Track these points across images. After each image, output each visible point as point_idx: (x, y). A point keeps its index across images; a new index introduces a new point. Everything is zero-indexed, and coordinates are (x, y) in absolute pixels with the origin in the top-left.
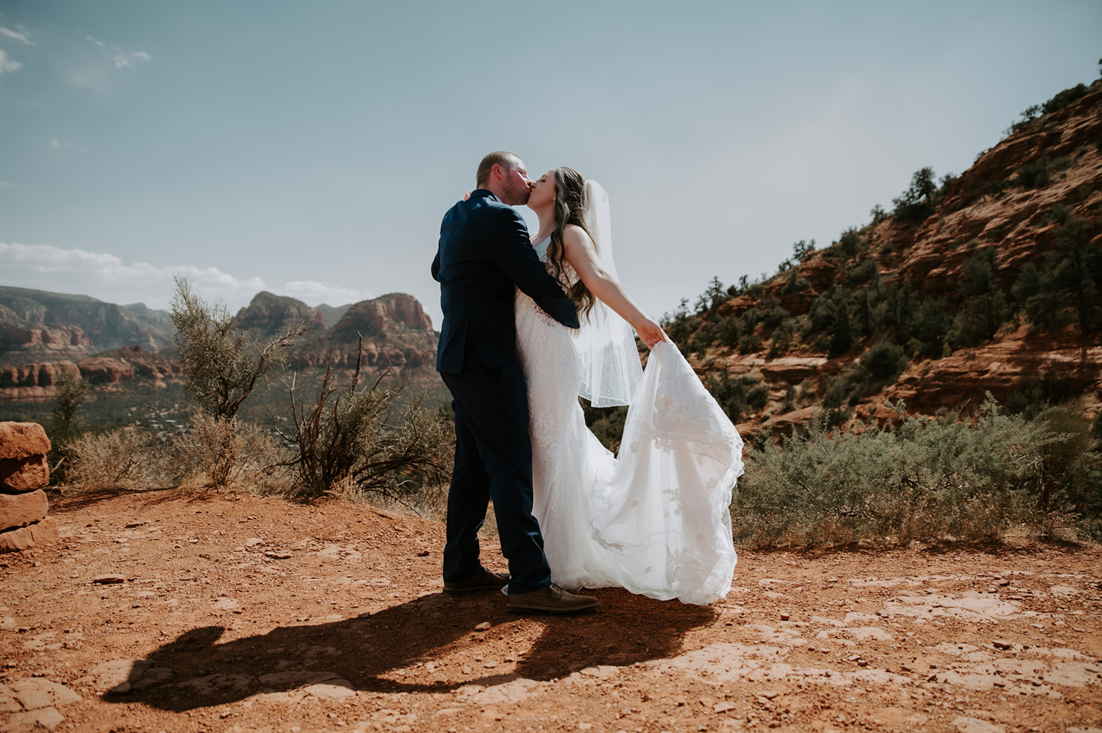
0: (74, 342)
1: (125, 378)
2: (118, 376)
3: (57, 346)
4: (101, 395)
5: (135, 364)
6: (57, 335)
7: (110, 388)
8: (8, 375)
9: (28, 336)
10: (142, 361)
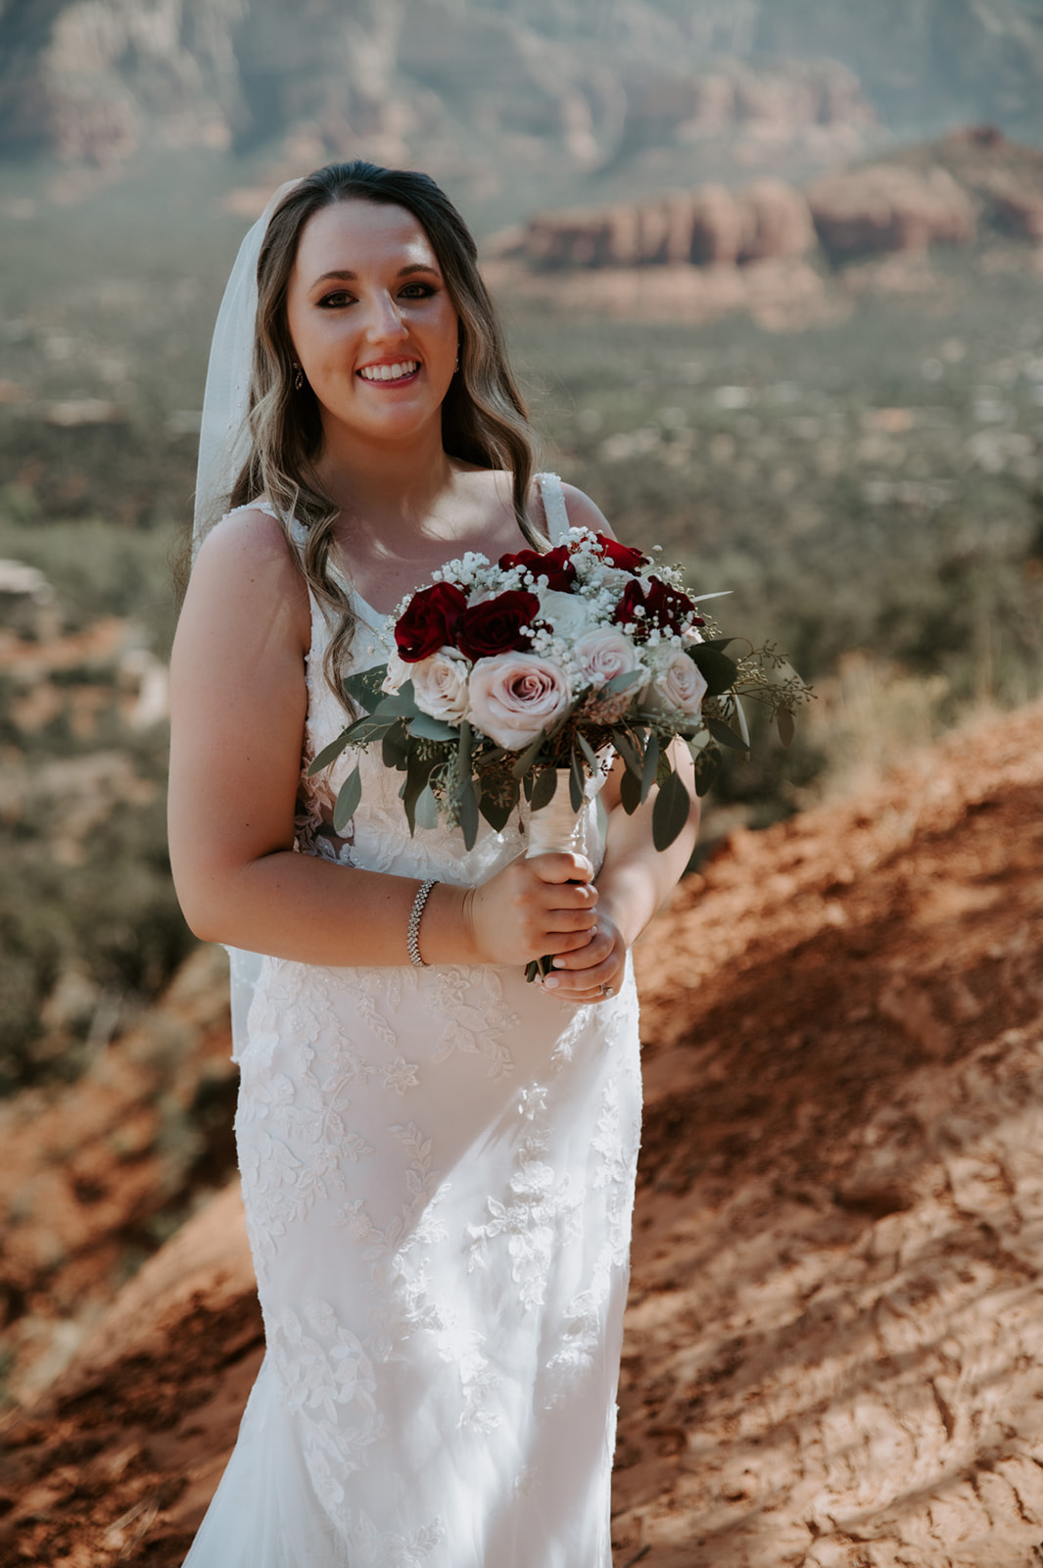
0: (824, 116)
1: (943, 240)
2: (917, 237)
3: (770, 132)
4: (866, 302)
5: (981, 193)
6: (773, 94)
7: (894, 275)
8: (602, 236)
9: (689, 101)
10: (1001, 181)
